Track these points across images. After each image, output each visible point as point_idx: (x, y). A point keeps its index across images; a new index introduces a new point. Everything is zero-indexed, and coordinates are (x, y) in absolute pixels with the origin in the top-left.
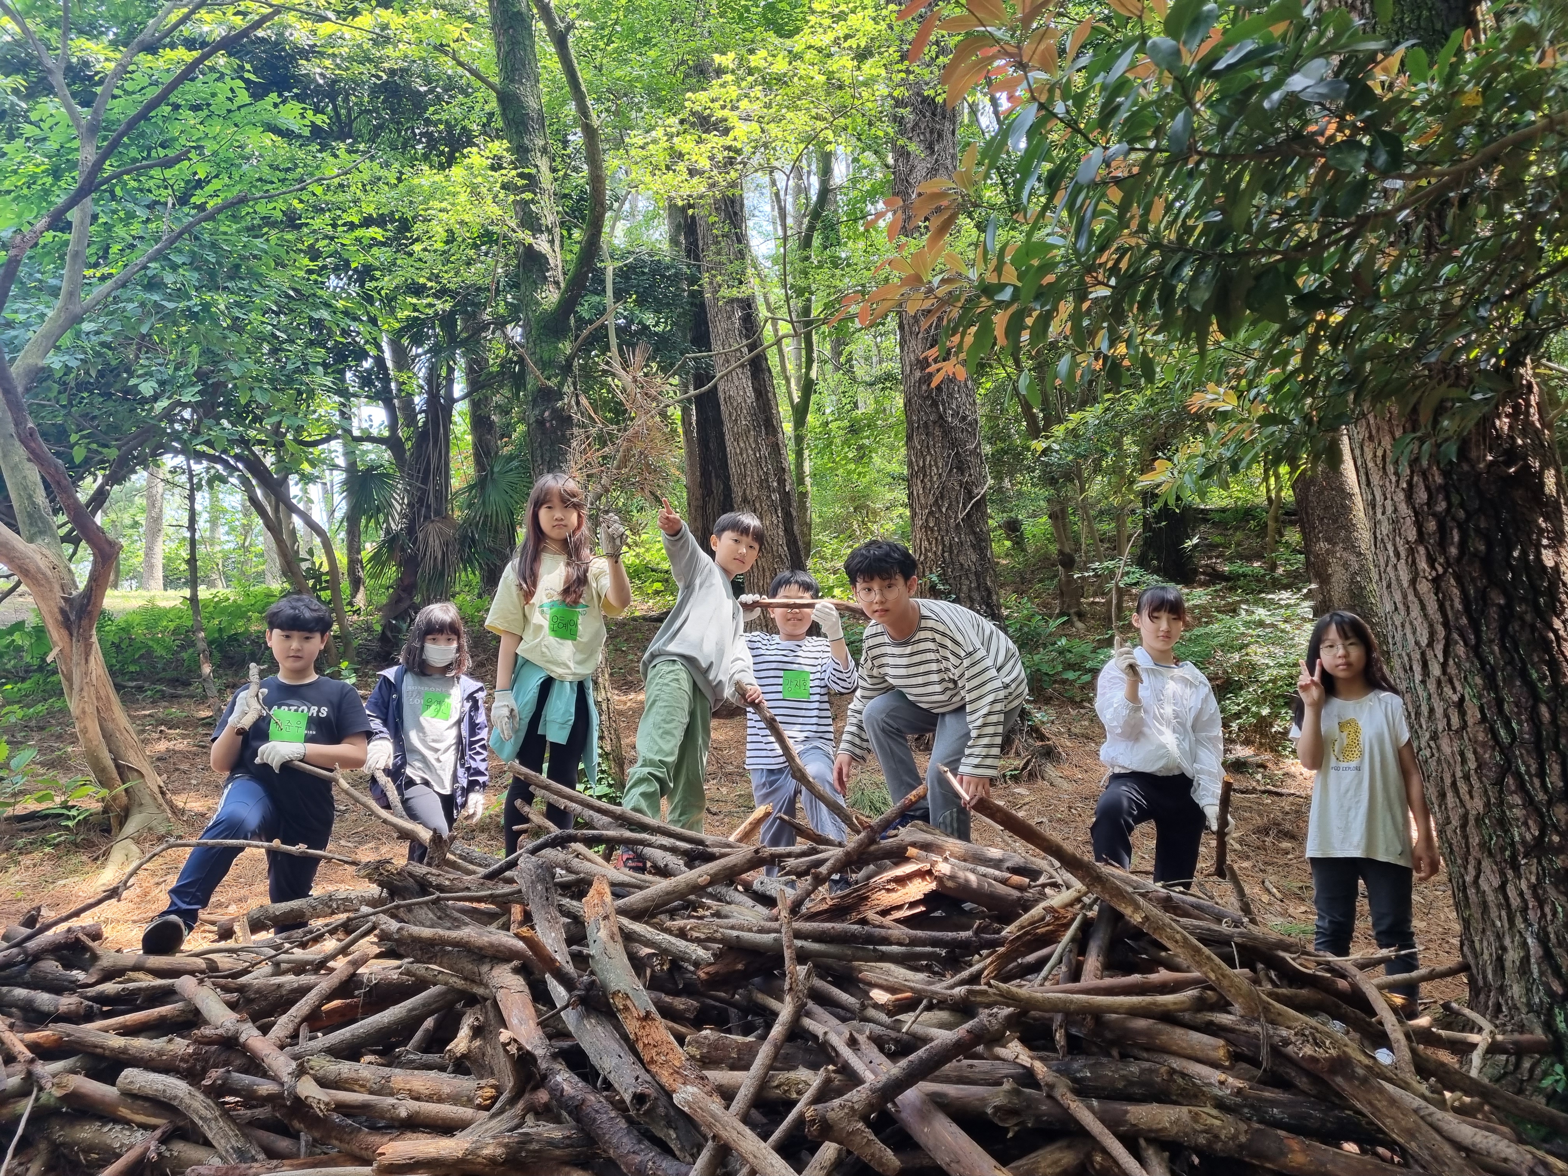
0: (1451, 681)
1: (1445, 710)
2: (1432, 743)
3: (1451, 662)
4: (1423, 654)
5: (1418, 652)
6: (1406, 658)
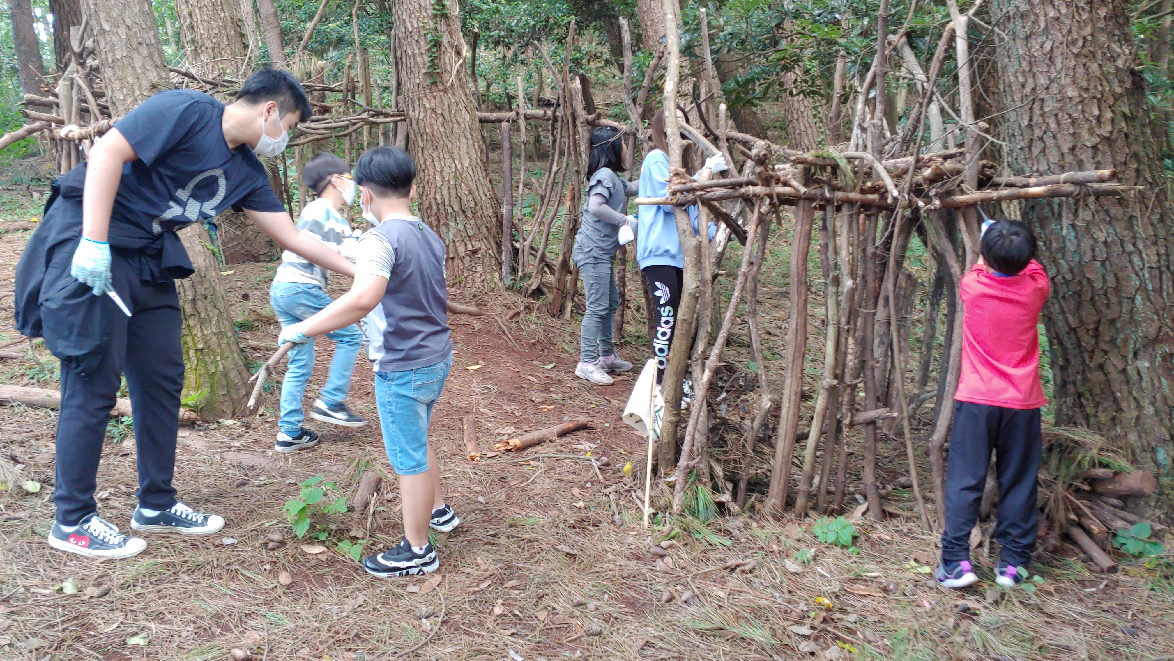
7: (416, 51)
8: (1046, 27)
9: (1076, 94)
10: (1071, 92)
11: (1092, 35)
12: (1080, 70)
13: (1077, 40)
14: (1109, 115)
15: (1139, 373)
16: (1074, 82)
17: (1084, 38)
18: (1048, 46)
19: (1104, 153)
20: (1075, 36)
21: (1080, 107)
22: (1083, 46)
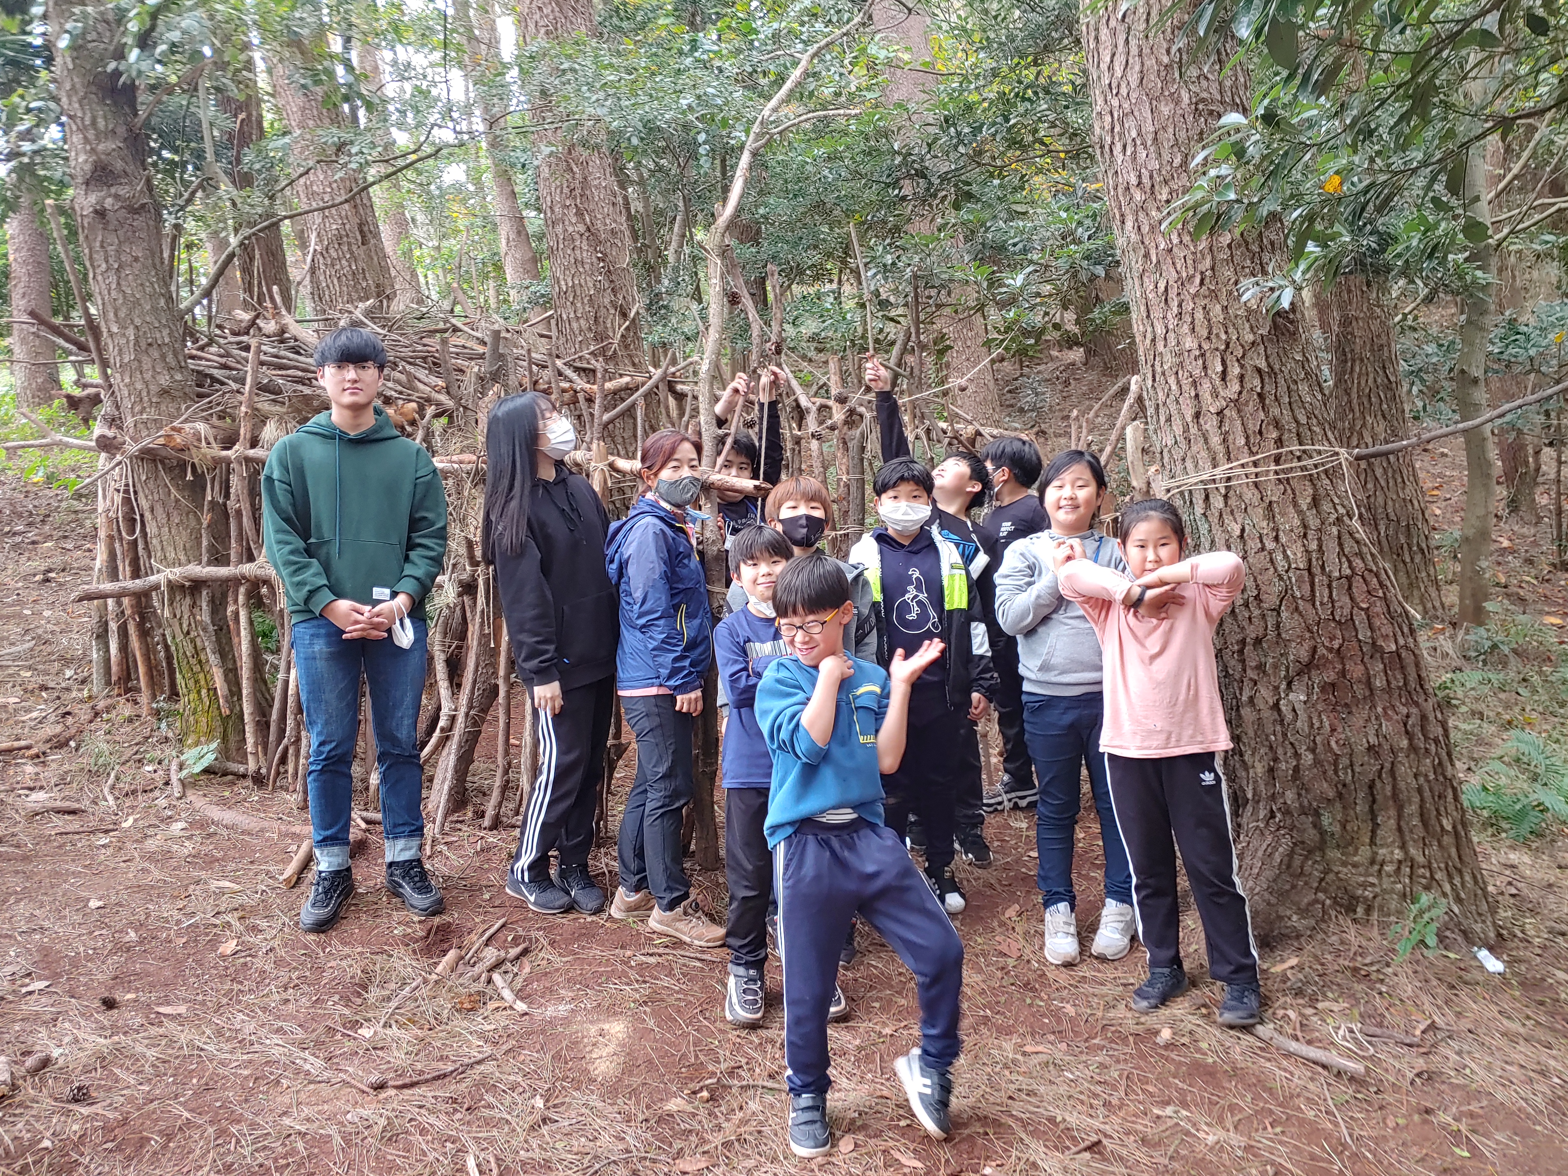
7: (572, 315)
8: (1158, 262)
9: (1196, 345)
10: (1189, 343)
11: (1213, 269)
12: (1199, 315)
13: (1193, 276)
14: (1237, 370)
15: (1294, 710)
16: (1193, 330)
17: (1202, 273)
18: (1162, 286)
19: (1231, 420)
20: (1191, 272)
21: (1200, 362)
22: (1202, 283)
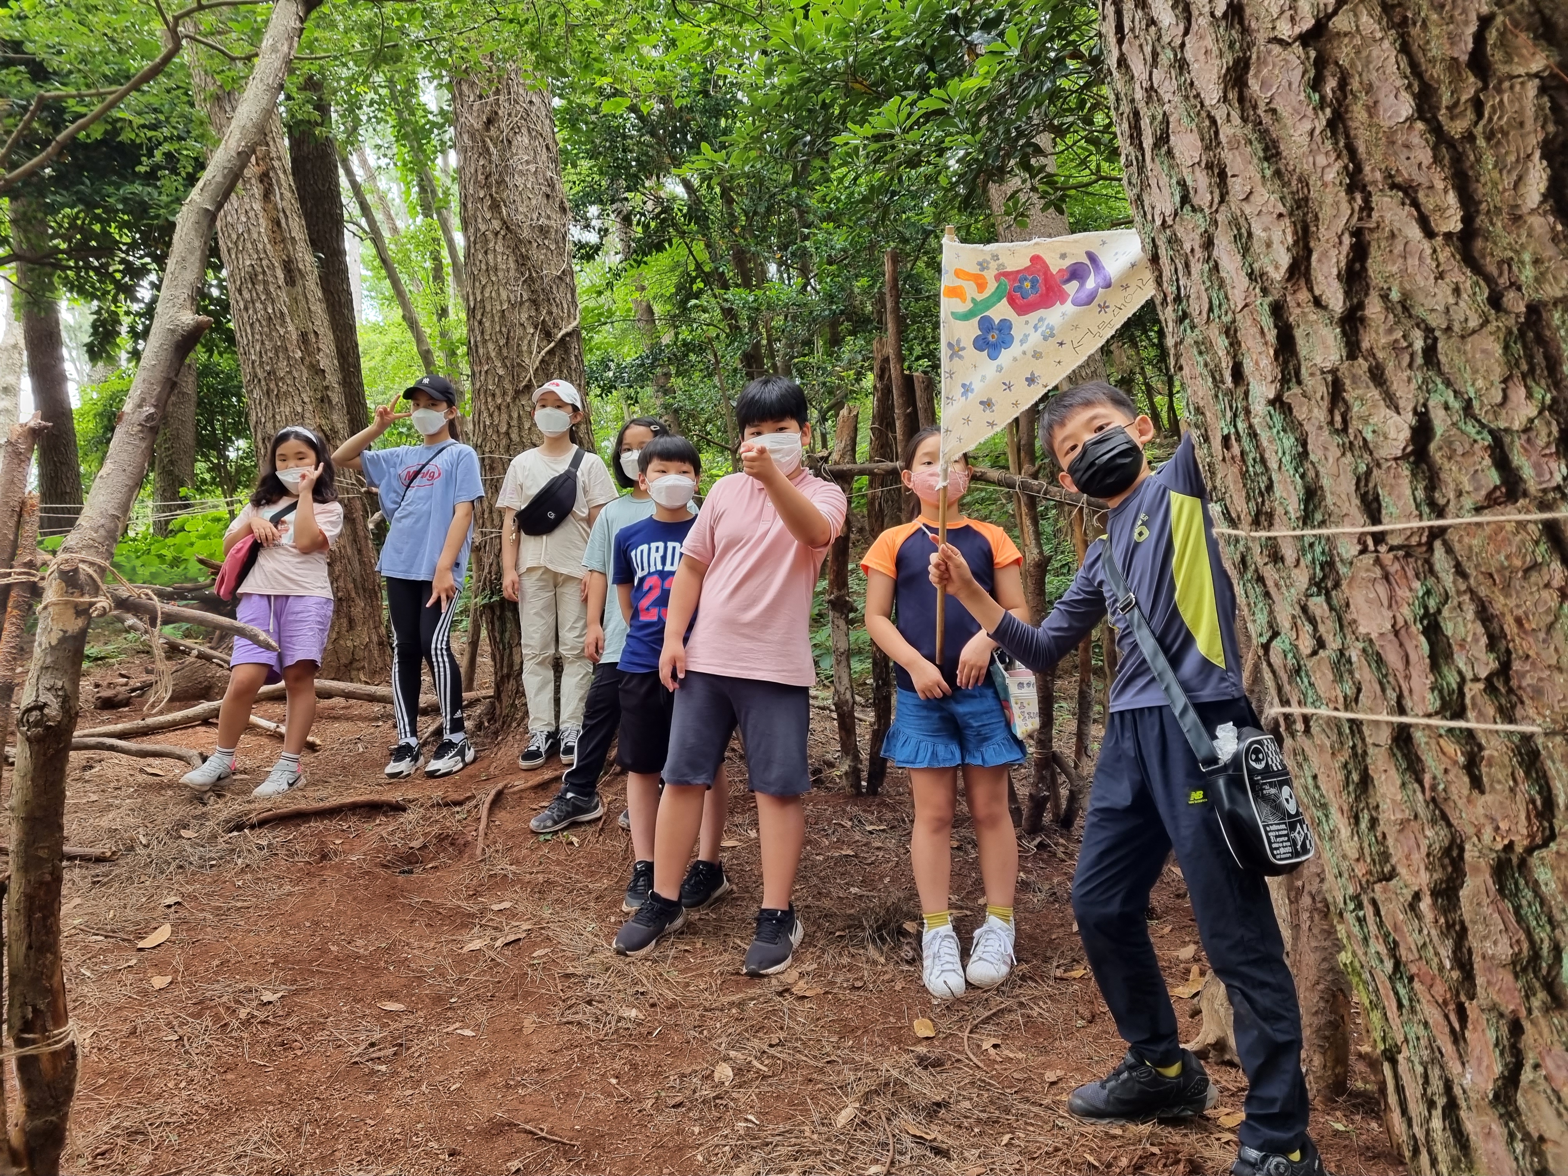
0: (1377, 376)
1: (1362, 481)
2: (1318, 605)
3: (1374, 308)
4: (1278, 310)
5: (1262, 306)
6: (1221, 343)
